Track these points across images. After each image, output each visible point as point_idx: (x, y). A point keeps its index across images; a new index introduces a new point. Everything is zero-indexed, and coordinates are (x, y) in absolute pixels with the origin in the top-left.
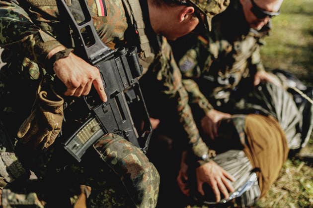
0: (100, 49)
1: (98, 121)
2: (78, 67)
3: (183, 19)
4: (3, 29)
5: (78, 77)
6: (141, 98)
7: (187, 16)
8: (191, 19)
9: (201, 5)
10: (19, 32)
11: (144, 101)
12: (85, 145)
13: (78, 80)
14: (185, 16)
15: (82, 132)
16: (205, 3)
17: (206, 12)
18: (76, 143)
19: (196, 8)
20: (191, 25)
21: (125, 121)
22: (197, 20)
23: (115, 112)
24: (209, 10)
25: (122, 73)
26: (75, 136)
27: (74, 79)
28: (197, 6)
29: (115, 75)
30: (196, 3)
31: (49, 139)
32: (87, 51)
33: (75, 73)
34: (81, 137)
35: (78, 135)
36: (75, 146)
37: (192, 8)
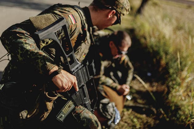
0: (76, 65)
1: (73, 101)
2: (66, 78)
3: (109, 17)
4: (21, 53)
5: (66, 84)
6: (93, 84)
7: (112, 16)
8: (113, 17)
9: (118, 9)
10: (31, 56)
11: (95, 86)
12: (66, 114)
13: (66, 85)
14: (111, 15)
15: (65, 109)
16: (121, 9)
17: (121, 13)
18: (62, 115)
19: (117, 11)
20: (113, 20)
21: (85, 98)
22: (116, 18)
23: (81, 95)
24: (122, 12)
25: (86, 74)
26: (61, 111)
27: (64, 85)
28: (117, 10)
29: (83, 76)
30: (116, 8)
31: (45, 116)
32: (70, 67)
33: (64, 82)
34: (65, 111)
35: (63, 110)
36: (62, 116)
37: (115, 11)
